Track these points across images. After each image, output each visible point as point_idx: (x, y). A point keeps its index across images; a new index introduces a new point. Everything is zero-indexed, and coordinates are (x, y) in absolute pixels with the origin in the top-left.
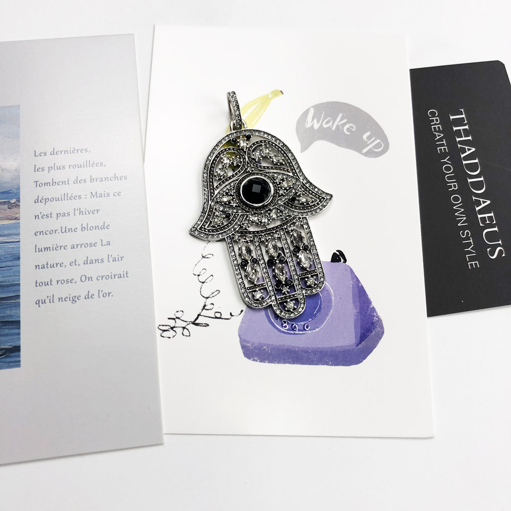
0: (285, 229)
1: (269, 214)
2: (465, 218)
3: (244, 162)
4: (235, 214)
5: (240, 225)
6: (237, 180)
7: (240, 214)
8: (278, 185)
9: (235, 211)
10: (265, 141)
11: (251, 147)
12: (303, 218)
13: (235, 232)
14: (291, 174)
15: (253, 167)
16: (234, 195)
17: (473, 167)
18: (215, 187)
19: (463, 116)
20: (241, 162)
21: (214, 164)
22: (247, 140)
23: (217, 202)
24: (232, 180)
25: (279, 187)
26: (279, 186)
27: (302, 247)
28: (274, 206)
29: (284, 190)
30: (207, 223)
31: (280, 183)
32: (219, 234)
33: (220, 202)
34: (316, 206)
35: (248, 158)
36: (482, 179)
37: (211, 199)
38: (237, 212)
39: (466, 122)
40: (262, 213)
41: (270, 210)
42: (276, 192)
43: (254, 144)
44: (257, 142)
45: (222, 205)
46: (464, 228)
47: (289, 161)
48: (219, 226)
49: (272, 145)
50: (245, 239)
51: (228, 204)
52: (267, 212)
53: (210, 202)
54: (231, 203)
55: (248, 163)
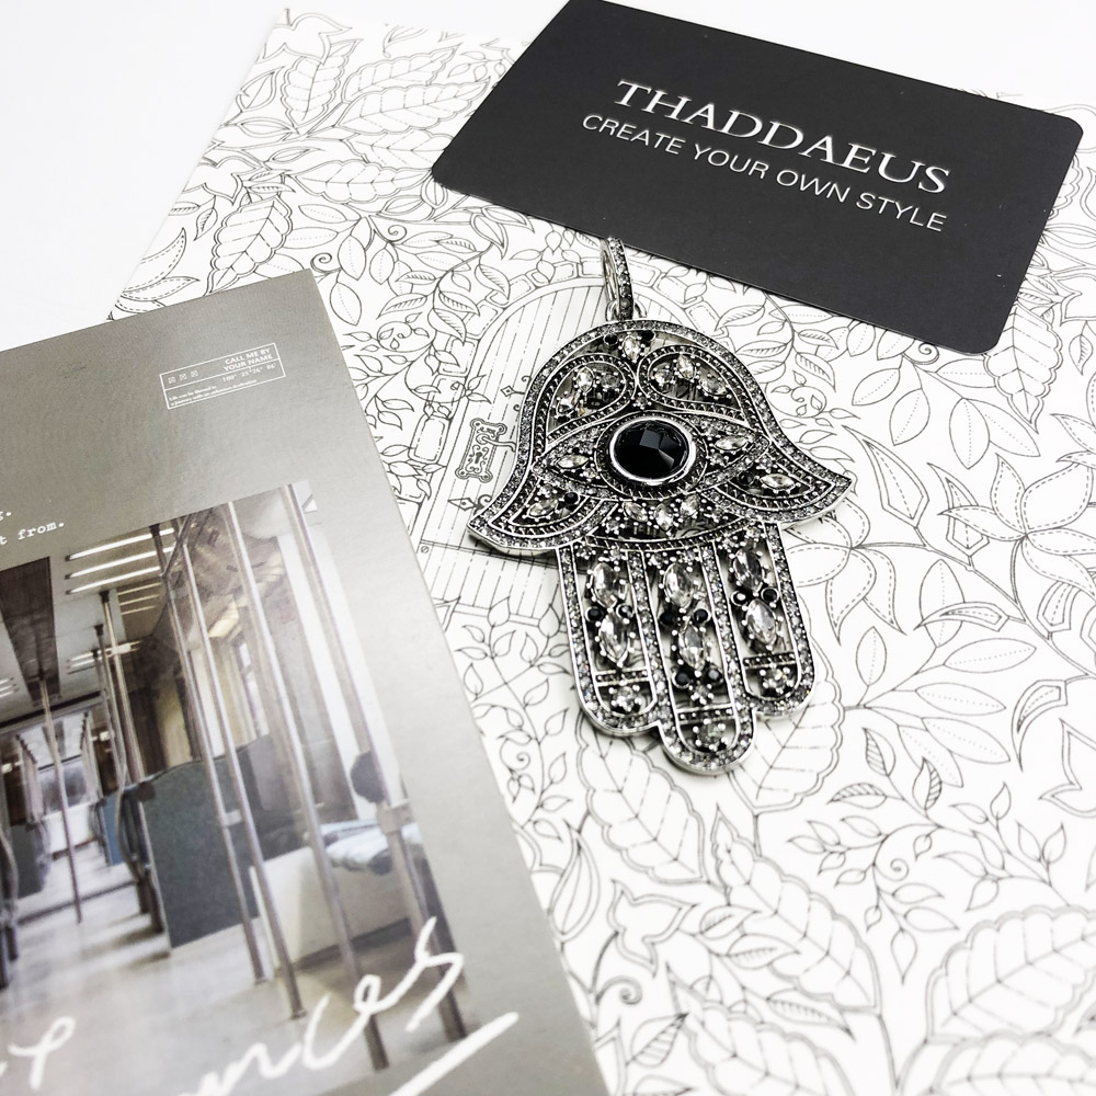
0: (717, 544)
1: (678, 505)
3: (629, 387)
4: (589, 499)
5: (599, 525)
6: (606, 425)
7: (602, 500)
8: (709, 442)
9: (591, 492)
10: (687, 347)
11: (651, 356)
12: (766, 525)
13: (583, 539)
14: (746, 424)
15: (649, 400)
16: (592, 455)
18: (547, 434)
20: (621, 387)
21: (555, 386)
22: (642, 342)
23: (549, 468)
24: (593, 424)
25: (710, 448)
26: (711, 445)
27: (760, 593)
29: (724, 455)
30: (514, 511)
31: (715, 440)
32: (542, 539)
33: (554, 467)
34: (806, 501)
35: (642, 378)
37: (534, 460)
38: (594, 495)
40: (659, 503)
41: (682, 497)
42: (701, 458)
43: (658, 351)
44: (667, 348)
45: (560, 475)
47: (744, 394)
48: (545, 520)
49: (704, 356)
50: (607, 556)
51: (575, 475)
52: (673, 500)
53: (530, 467)
54: (582, 471)
55: (638, 390)
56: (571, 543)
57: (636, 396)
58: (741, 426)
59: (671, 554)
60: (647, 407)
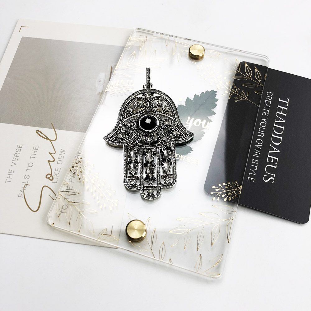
1: (153, 137)
2: (259, 153)
3: (146, 106)
5: (134, 140)
6: (139, 115)
7: (136, 134)
8: (162, 122)
9: (133, 132)
10: (162, 97)
11: (152, 99)
12: (172, 144)
13: (130, 144)
14: (172, 118)
15: (150, 110)
16: (135, 123)
17: (279, 130)
18: (125, 116)
19: (288, 102)
20: (144, 106)
21: (129, 104)
22: (151, 95)
23: (124, 125)
25: (162, 123)
27: (167, 160)
28: (157, 133)
29: (165, 125)
30: (115, 135)
31: (164, 121)
32: (120, 143)
33: (126, 125)
34: (182, 138)
35: (149, 104)
36: (281, 138)
37: (121, 123)
38: (134, 133)
39: (287, 106)
40: (148, 136)
41: (154, 135)
42: (160, 126)
43: (154, 97)
44: (157, 97)
45: (127, 127)
46: (256, 158)
47: (172, 110)
48: (122, 138)
49: (165, 100)
50: (134, 148)
51: (130, 128)
52: (152, 136)
53: (120, 125)
54: (132, 127)
55: (148, 107)
56: (127, 144)
57: (147, 109)
58: (171, 118)
59: (149, 149)
60: (149, 112)
